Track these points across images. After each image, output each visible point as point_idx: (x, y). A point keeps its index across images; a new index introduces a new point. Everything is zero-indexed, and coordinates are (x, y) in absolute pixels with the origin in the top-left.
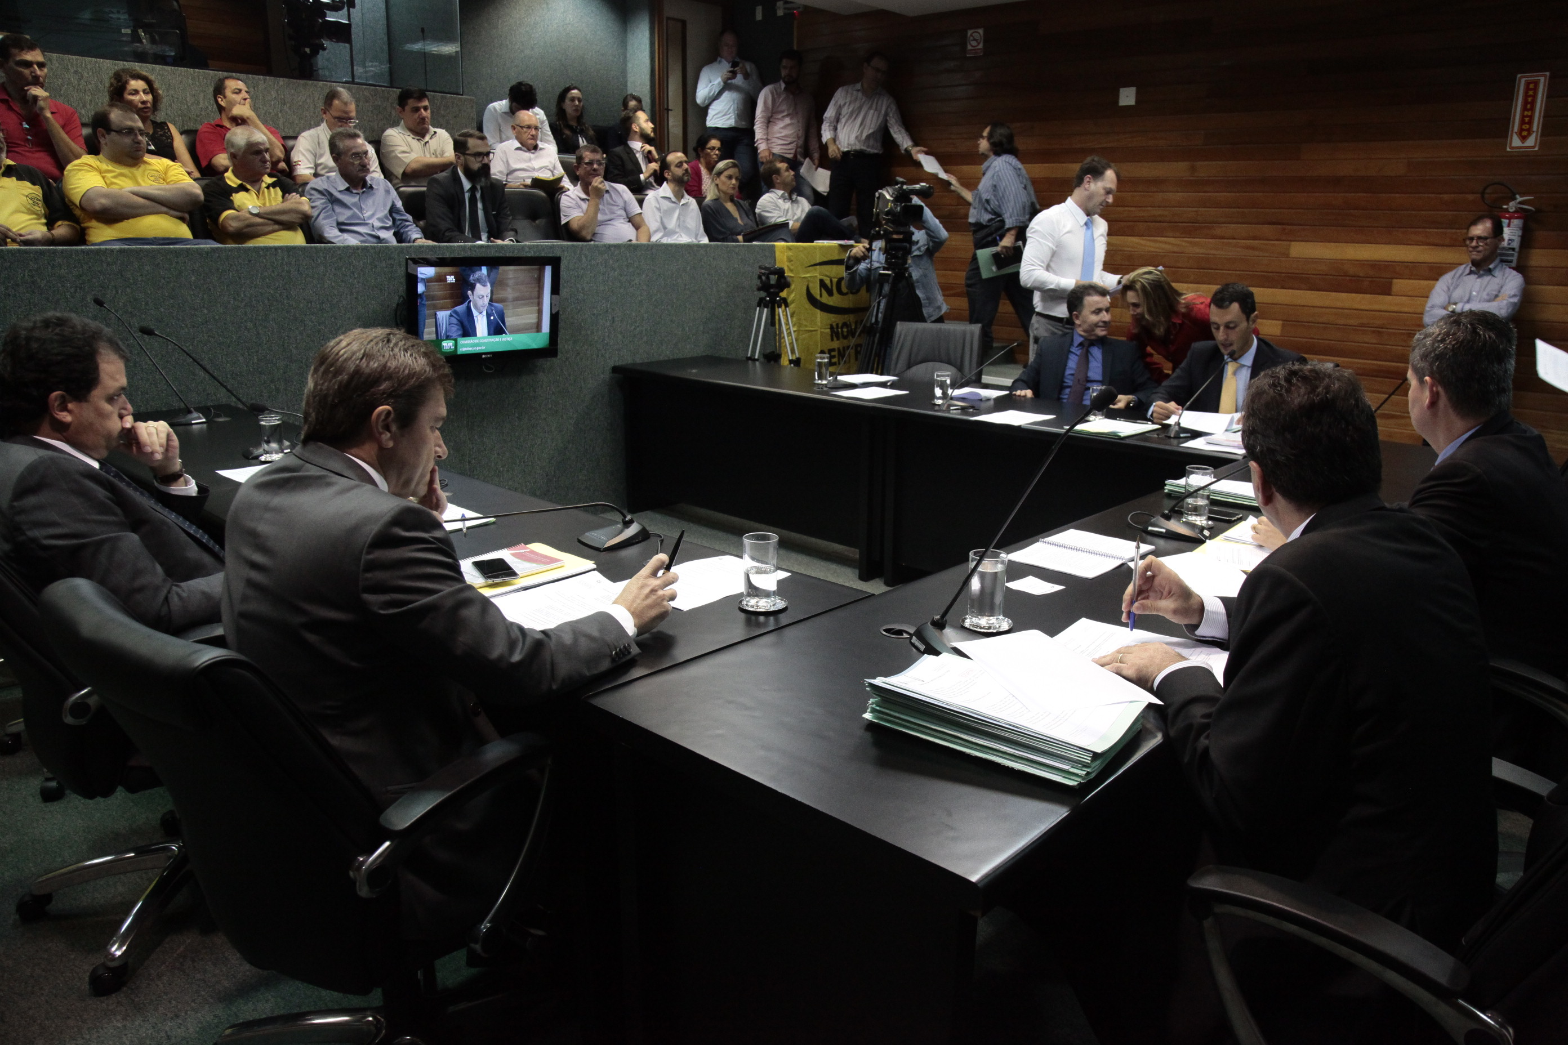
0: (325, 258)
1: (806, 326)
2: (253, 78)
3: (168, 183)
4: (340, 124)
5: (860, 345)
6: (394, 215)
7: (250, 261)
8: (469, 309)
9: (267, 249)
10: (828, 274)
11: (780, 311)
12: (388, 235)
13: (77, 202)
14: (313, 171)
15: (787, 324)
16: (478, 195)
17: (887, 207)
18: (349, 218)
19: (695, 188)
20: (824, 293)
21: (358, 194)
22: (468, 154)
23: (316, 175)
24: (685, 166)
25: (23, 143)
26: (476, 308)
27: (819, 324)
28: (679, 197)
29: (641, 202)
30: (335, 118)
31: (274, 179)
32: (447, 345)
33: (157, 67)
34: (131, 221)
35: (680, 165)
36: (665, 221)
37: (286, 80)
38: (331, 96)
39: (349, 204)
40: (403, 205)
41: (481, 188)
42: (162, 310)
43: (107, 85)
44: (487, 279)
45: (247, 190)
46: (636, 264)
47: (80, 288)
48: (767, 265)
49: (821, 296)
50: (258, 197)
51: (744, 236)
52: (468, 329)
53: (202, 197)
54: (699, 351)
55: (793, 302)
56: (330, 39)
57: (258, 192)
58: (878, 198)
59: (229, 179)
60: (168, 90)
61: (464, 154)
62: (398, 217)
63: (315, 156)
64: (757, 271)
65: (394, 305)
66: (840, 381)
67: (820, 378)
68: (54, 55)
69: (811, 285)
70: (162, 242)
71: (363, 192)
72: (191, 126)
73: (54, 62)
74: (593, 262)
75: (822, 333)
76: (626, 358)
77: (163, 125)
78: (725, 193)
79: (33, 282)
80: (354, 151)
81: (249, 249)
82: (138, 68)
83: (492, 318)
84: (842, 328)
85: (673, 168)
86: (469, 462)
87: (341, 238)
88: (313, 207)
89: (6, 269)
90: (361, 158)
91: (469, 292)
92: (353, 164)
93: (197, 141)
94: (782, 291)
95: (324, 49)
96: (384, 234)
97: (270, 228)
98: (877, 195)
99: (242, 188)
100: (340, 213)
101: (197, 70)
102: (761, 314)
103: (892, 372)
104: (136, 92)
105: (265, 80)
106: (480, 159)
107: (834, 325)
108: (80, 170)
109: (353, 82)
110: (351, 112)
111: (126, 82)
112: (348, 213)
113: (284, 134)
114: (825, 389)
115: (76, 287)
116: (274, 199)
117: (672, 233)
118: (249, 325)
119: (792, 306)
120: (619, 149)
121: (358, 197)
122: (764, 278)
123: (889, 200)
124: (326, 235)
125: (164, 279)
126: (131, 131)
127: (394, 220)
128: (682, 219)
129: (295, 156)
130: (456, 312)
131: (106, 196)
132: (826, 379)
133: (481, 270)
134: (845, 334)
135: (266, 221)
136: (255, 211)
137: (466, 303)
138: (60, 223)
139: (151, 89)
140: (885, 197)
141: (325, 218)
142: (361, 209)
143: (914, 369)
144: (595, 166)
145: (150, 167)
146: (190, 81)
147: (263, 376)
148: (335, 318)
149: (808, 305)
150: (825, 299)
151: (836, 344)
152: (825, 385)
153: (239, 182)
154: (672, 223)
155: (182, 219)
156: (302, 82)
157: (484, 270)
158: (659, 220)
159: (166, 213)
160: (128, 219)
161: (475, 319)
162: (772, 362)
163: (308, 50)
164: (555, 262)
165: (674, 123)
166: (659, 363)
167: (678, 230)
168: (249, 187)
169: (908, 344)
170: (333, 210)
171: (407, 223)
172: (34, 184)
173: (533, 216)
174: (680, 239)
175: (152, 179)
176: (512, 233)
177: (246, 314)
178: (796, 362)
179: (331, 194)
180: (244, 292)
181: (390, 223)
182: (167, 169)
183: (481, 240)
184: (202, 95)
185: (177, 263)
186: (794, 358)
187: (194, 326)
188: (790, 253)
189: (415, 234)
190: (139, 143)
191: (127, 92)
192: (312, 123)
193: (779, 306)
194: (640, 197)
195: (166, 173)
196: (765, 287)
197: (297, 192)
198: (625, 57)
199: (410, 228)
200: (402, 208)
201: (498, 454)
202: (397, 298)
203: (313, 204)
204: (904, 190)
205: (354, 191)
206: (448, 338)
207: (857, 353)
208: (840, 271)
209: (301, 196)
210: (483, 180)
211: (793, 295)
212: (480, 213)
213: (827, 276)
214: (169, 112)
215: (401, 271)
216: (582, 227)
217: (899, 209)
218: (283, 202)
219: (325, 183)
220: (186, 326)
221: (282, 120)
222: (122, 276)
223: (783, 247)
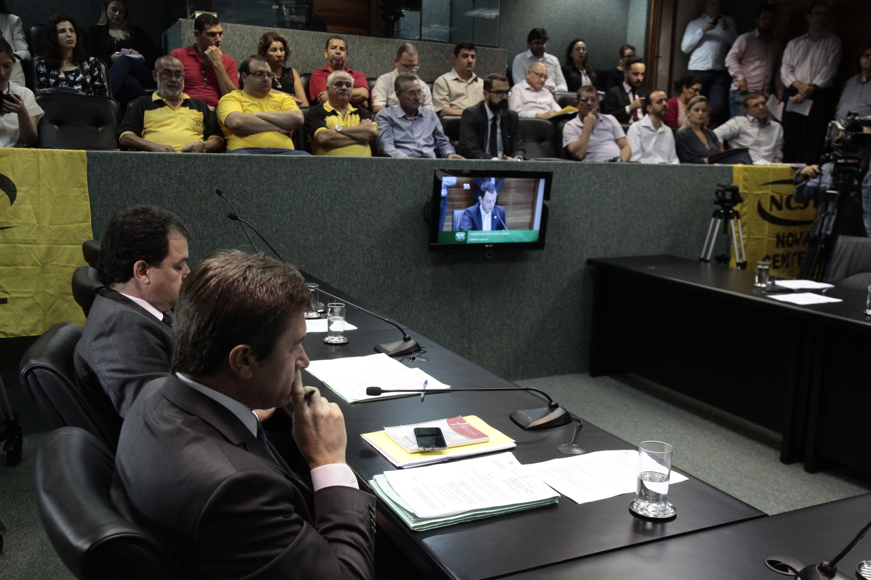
0: (377, 167)
1: (754, 234)
2: (352, 37)
3: (282, 110)
4: (406, 70)
5: (803, 253)
6: (436, 136)
7: (324, 167)
8: (478, 210)
9: (337, 159)
10: (779, 191)
11: (732, 222)
12: (429, 151)
13: (223, 122)
14: (385, 103)
15: (737, 232)
16: (498, 123)
17: (838, 135)
18: (404, 138)
19: (673, 119)
20: (774, 208)
21: (411, 120)
22: (493, 92)
23: (387, 106)
24: (664, 103)
25: (200, 83)
26: (484, 209)
27: (767, 233)
28: (657, 126)
29: (626, 130)
30: (403, 65)
31: (356, 109)
32: (460, 236)
33: (291, 31)
34: (254, 136)
35: (660, 102)
36: (644, 145)
37: (374, 38)
38: (403, 49)
39: (404, 128)
40: (444, 129)
41: (501, 118)
42: (262, 199)
43: (258, 43)
44: (494, 188)
45: (336, 115)
46: (614, 179)
47: (210, 182)
48: (724, 184)
49: (771, 209)
50: (343, 119)
51: (709, 159)
52: (476, 225)
53: (303, 121)
54: (660, 251)
55: (745, 214)
56: (406, 8)
57: (344, 116)
58: (831, 128)
59: (326, 106)
60: (296, 46)
61: (490, 91)
62: (438, 138)
63: (388, 92)
64: (716, 187)
65: (424, 204)
66: (778, 286)
67: (760, 281)
68: (229, 25)
69: (762, 201)
70: (272, 151)
71: (415, 119)
72: (308, 71)
73: (228, 29)
74: (579, 177)
75: (768, 241)
76: (600, 254)
77: (289, 71)
78: (695, 124)
79: (181, 177)
80: (411, 89)
81: (325, 158)
82: (278, 32)
83: (495, 217)
84: (788, 237)
85: (654, 104)
86: (469, 325)
87: (395, 152)
88: (379, 129)
89: (166, 168)
90: (415, 95)
91: (480, 198)
92: (409, 99)
93: (310, 81)
94: (735, 204)
95: (403, 16)
96: (426, 151)
97: (348, 142)
98: (830, 125)
99: (334, 113)
100: (397, 134)
101: (316, 32)
102: (715, 223)
103: (830, 280)
104: (275, 50)
105: (360, 38)
106: (501, 95)
107: (781, 234)
108: (229, 100)
109: (420, 39)
110: (414, 61)
111: (270, 43)
112: (402, 134)
113: (369, 76)
114: (763, 292)
115: (207, 181)
116: (354, 122)
117: (649, 155)
118: (319, 213)
119: (744, 218)
120: (615, 89)
121: (411, 123)
122: (720, 194)
123: (840, 130)
124: (385, 149)
125: (265, 177)
126: (262, 73)
127: (436, 140)
128: (658, 143)
129: (375, 93)
130: (468, 211)
131: (241, 118)
132: (765, 283)
133: (490, 181)
134: (790, 242)
135: (346, 137)
136: (339, 130)
137: (477, 205)
138: (211, 137)
139: (285, 48)
140: (836, 127)
141: (386, 138)
142: (412, 132)
143: (852, 278)
144: (589, 102)
145: (272, 99)
146: (311, 40)
147: (325, 251)
148: (380, 211)
149: (758, 217)
150: (775, 212)
151: (781, 251)
152: (764, 289)
153: (332, 109)
154: (649, 147)
155: (288, 135)
156: (385, 39)
157: (493, 180)
158: (639, 144)
159: (278, 131)
160: (252, 134)
161: (483, 217)
162: (722, 264)
163: (392, 17)
164: (548, 177)
165: (663, 68)
166: (626, 259)
167: (653, 153)
168: (338, 112)
169: (848, 255)
170: (393, 132)
171: (445, 143)
172: (199, 111)
173: (540, 139)
174: (655, 160)
175: (273, 107)
176: (521, 152)
177: (318, 205)
178: (743, 265)
179: (392, 120)
180: (318, 189)
181: (432, 142)
182: (284, 100)
183: (497, 156)
184: (317, 50)
185: (275, 167)
186: (741, 261)
187: (281, 212)
188: (746, 174)
189: (449, 150)
190: (266, 81)
191: (270, 49)
192: (390, 68)
193: (732, 218)
194: (625, 126)
195: (282, 103)
196: (721, 201)
197: (370, 118)
198: (627, 16)
199: (446, 146)
200: (442, 132)
201: (492, 321)
202: (426, 198)
203: (380, 127)
204: (856, 121)
205: (409, 118)
206: (461, 230)
207: (800, 259)
208: (791, 189)
209: (373, 121)
210: (501, 111)
211: (745, 209)
212: (499, 137)
213: (778, 193)
214: (295, 62)
215: (431, 179)
216: (577, 149)
217: (849, 137)
218: (360, 124)
219: (389, 112)
220: (277, 212)
221: (368, 67)
222: (238, 174)
223: (740, 168)
